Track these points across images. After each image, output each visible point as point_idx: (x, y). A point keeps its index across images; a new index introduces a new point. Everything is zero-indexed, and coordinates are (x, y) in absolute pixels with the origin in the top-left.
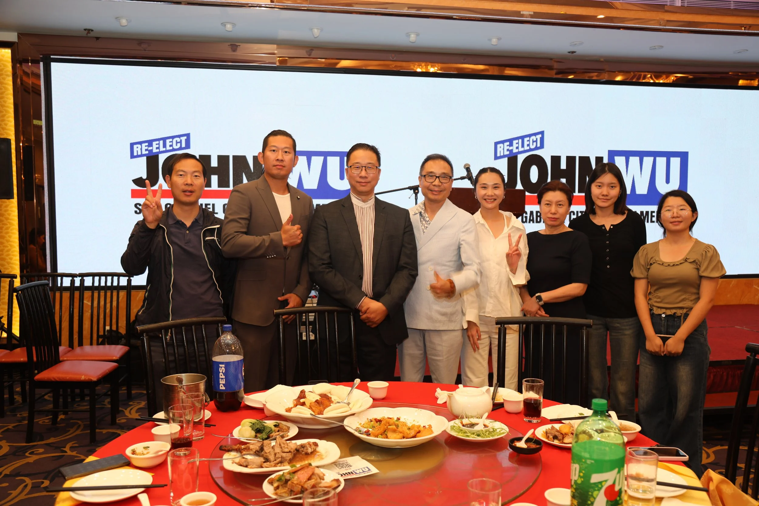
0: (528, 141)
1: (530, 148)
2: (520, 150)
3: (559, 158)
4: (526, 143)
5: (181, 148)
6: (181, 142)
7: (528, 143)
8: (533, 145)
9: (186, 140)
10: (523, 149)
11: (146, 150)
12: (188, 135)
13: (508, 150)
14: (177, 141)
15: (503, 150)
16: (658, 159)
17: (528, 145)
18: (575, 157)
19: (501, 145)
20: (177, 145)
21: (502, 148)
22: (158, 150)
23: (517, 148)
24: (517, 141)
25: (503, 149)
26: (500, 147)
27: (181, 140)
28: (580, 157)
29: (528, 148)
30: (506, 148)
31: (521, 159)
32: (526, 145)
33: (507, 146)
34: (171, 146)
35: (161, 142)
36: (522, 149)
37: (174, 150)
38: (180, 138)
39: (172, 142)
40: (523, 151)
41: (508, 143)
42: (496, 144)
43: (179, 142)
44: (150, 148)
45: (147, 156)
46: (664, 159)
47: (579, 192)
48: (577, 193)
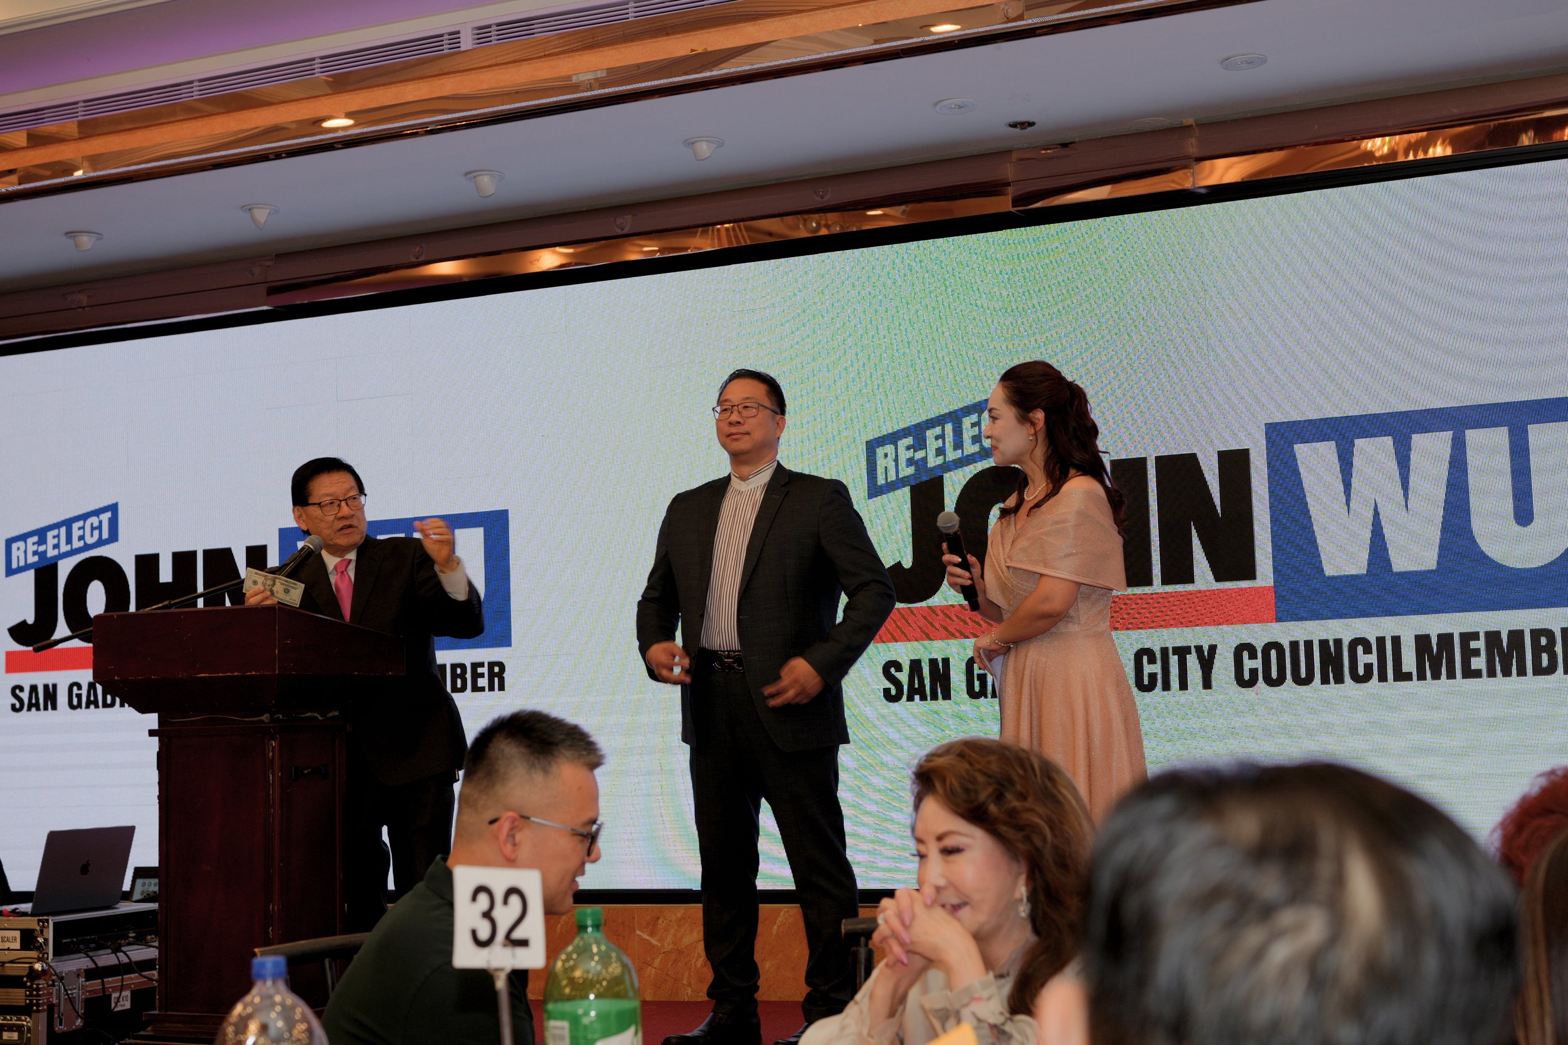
1: (982, 446)
2: (949, 459)
4: (968, 432)
5: (100, 543)
6: (100, 527)
7: (975, 431)
9: (110, 519)
10: (960, 451)
11: (35, 553)
12: (113, 508)
13: (910, 462)
14: (92, 524)
15: (894, 463)
16: (1471, 435)
17: (976, 439)
18: (1143, 461)
19: (889, 449)
20: (92, 536)
21: (891, 456)
22: (56, 552)
23: (940, 452)
24: (938, 430)
25: (896, 460)
26: (886, 455)
27: (100, 522)
28: (1158, 459)
29: (976, 448)
30: (904, 455)
31: (954, 485)
32: (970, 441)
33: (908, 448)
34: (81, 538)
35: (63, 530)
36: (958, 455)
37: (87, 547)
38: (98, 517)
39: (83, 528)
40: (958, 460)
41: (909, 441)
42: (872, 447)
43: (96, 528)
44: (42, 548)
45: (37, 567)
46: (1500, 434)
47: (1165, 582)
48: (1157, 586)
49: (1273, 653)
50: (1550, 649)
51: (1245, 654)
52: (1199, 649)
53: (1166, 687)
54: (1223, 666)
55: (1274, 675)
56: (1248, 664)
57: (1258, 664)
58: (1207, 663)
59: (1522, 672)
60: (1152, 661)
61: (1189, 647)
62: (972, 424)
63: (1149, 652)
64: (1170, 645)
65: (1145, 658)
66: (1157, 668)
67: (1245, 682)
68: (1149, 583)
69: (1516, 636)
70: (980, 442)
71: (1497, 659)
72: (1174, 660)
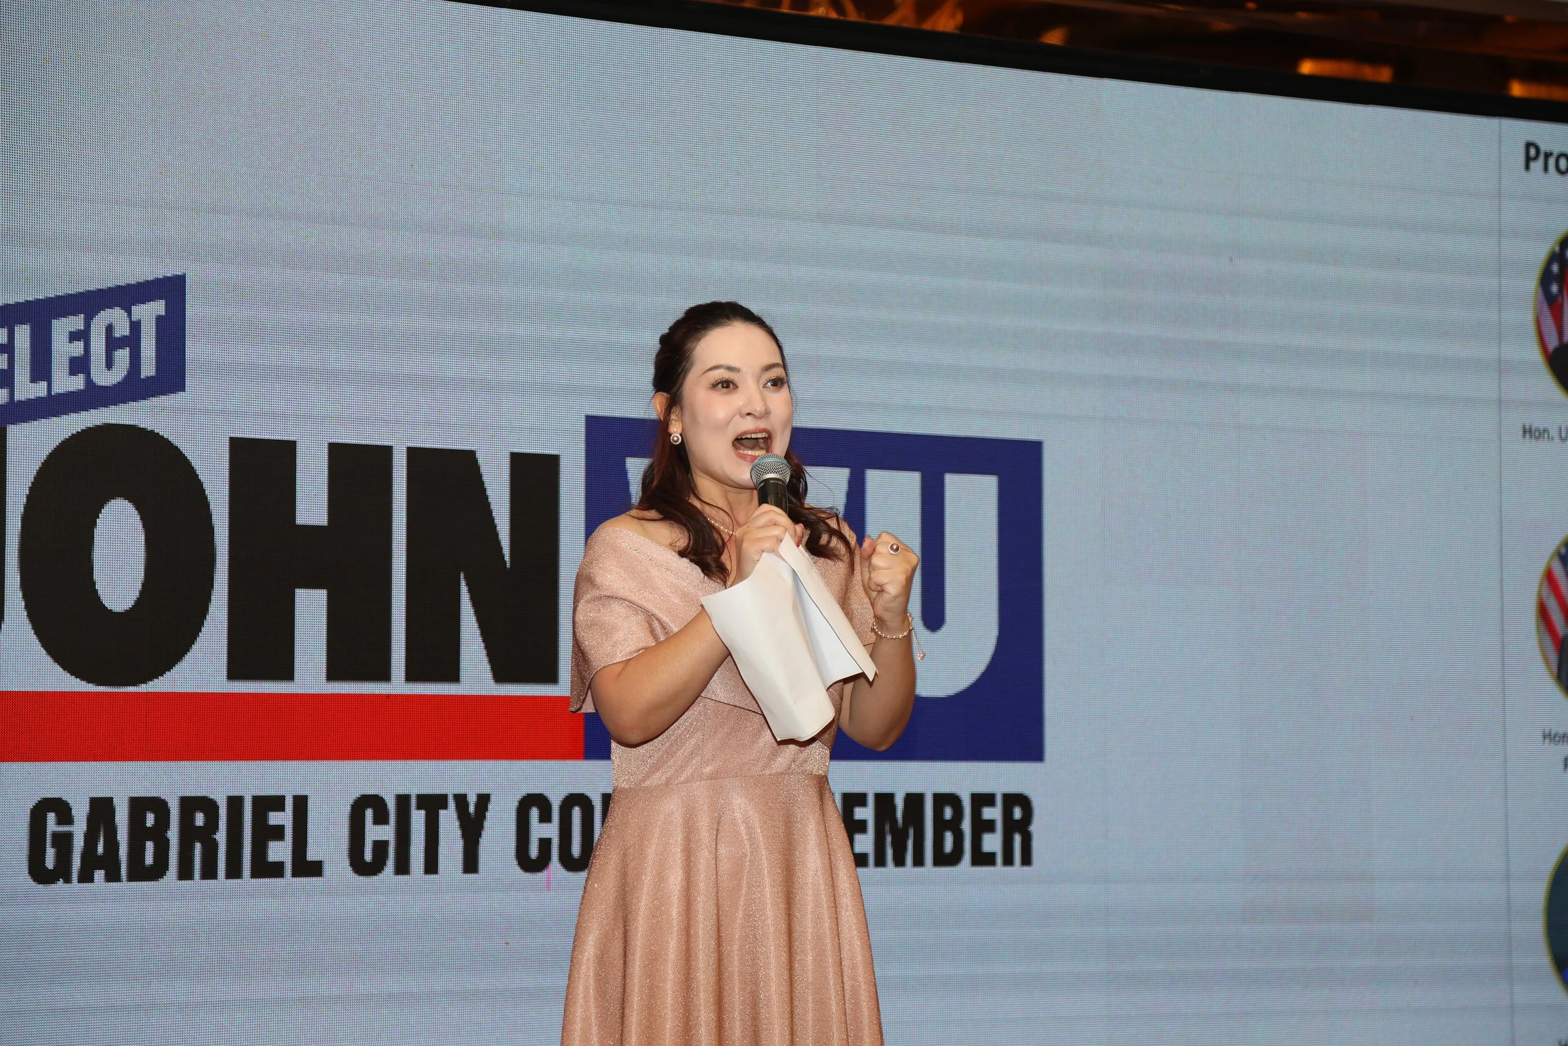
0: (74, 336)
1: (89, 381)
2: (18, 396)
3: (286, 451)
4: (63, 349)
7: (78, 349)
8: (109, 364)
10: (44, 384)
16: (874, 478)
17: (79, 365)
18: (386, 452)
28: (412, 453)
29: (77, 383)
31: (28, 450)
32: (66, 365)
36: (40, 390)
40: (39, 400)
46: (910, 482)
47: (412, 676)
48: (398, 682)
49: (576, 812)
50: (955, 825)
51: (534, 813)
52: (461, 800)
53: (403, 868)
54: (499, 834)
55: (576, 851)
56: (539, 830)
57: (551, 830)
58: (472, 827)
59: (919, 861)
60: (381, 818)
61: (445, 797)
62: (71, 333)
63: (374, 802)
64: (414, 791)
65: (369, 813)
66: (387, 833)
67: (531, 863)
68: (384, 675)
69: (914, 801)
70: (86, 371)
71: (889, 839)
72: (418, 819)
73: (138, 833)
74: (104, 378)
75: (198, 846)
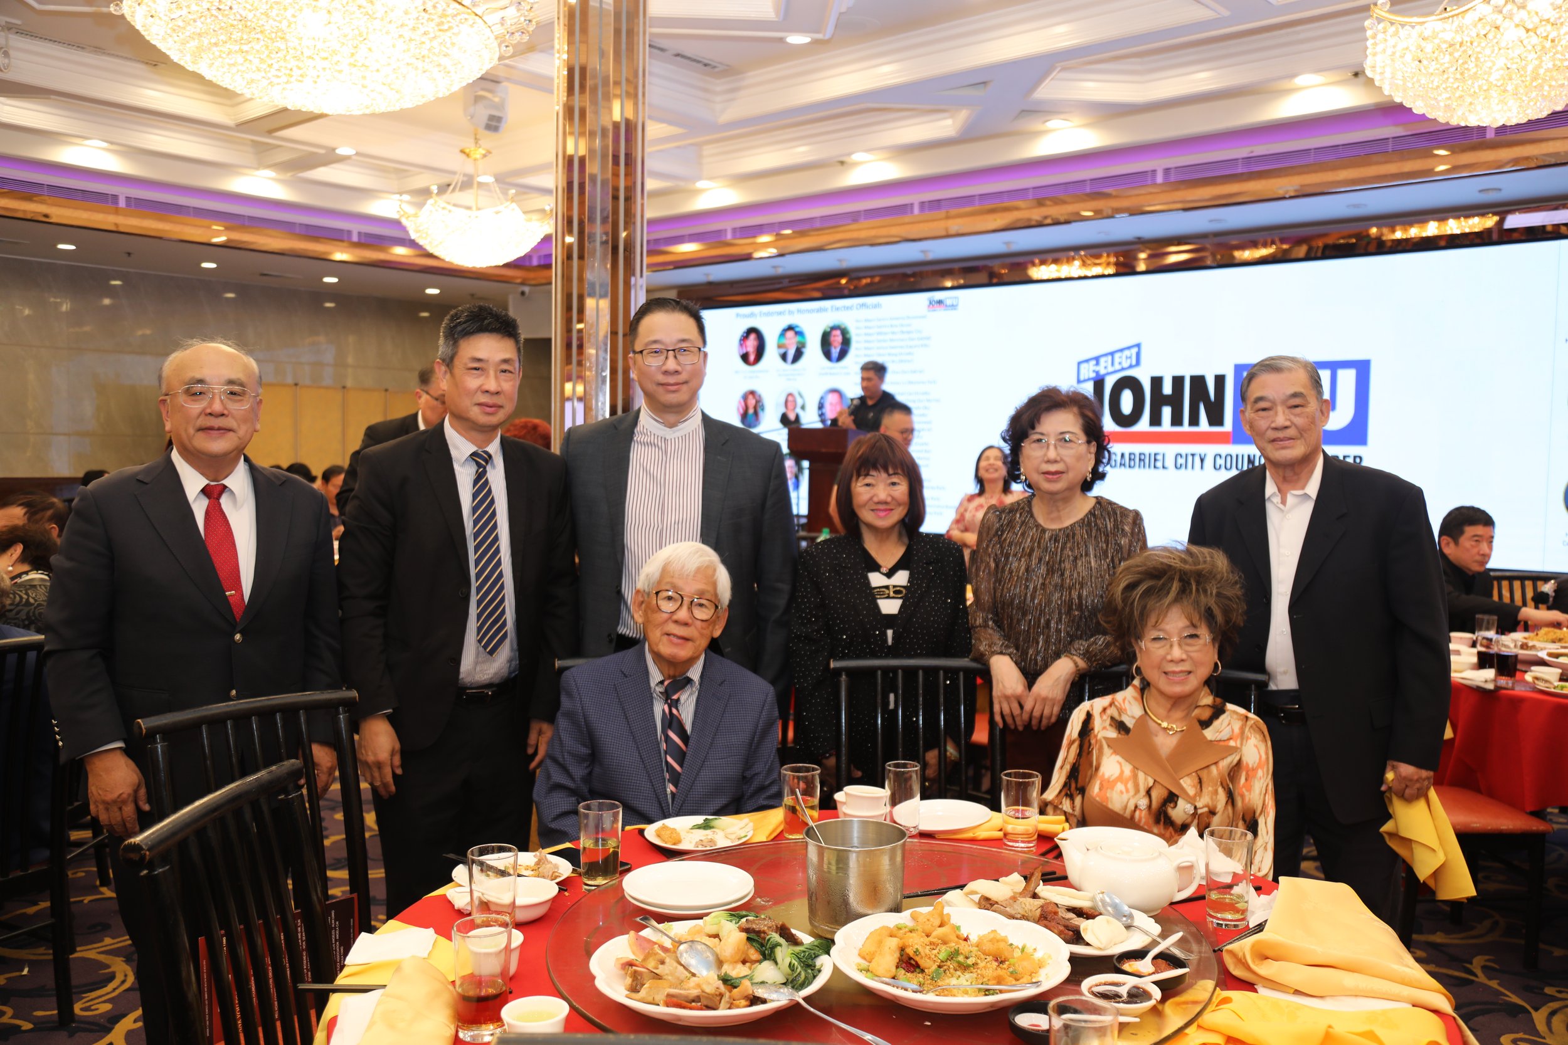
1: (1122, 367)
2: (1109, 371)
4: (1117, 360)
7: (1120, 360)
8: (1126, 362)
10: (1113, 368)
13: (1094, 371)
15: (1087, 372)
19: (1086, 365)
21: (1087, 368)
23: (1106, 368)
24: (1105, 359)
25: (1088, 370)
26: (1084, 368)
29: (1120, 367)
30: (1092, 368)
32: (1117, 364)
33: (1093, 365)
40: (1113, 371)
42: (1079, 363)
48: (1186, 428)
49: (1229, 458)
51: (1218, 457)
52: (1200, 454)
53: (1186, 469)
54: (1209, 462)
55: (1228, 466)
56: (1219, 462)
57: (1222, 462)
58: (1202, 460)
60: (1182, 458)
62: (1119, 357)
63: (1180, 454)
64: (1190, 452)
66: (1183, 461)
67: (1217, 469)
72: (1190, 458)
73: (1130, 459)
74: (1125, 365)
75: (1142, 463)
